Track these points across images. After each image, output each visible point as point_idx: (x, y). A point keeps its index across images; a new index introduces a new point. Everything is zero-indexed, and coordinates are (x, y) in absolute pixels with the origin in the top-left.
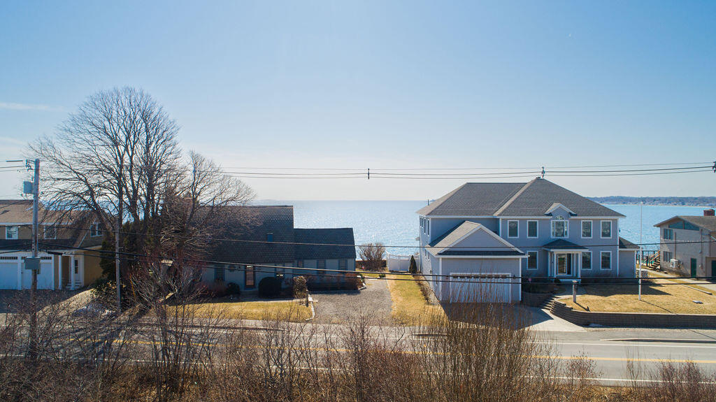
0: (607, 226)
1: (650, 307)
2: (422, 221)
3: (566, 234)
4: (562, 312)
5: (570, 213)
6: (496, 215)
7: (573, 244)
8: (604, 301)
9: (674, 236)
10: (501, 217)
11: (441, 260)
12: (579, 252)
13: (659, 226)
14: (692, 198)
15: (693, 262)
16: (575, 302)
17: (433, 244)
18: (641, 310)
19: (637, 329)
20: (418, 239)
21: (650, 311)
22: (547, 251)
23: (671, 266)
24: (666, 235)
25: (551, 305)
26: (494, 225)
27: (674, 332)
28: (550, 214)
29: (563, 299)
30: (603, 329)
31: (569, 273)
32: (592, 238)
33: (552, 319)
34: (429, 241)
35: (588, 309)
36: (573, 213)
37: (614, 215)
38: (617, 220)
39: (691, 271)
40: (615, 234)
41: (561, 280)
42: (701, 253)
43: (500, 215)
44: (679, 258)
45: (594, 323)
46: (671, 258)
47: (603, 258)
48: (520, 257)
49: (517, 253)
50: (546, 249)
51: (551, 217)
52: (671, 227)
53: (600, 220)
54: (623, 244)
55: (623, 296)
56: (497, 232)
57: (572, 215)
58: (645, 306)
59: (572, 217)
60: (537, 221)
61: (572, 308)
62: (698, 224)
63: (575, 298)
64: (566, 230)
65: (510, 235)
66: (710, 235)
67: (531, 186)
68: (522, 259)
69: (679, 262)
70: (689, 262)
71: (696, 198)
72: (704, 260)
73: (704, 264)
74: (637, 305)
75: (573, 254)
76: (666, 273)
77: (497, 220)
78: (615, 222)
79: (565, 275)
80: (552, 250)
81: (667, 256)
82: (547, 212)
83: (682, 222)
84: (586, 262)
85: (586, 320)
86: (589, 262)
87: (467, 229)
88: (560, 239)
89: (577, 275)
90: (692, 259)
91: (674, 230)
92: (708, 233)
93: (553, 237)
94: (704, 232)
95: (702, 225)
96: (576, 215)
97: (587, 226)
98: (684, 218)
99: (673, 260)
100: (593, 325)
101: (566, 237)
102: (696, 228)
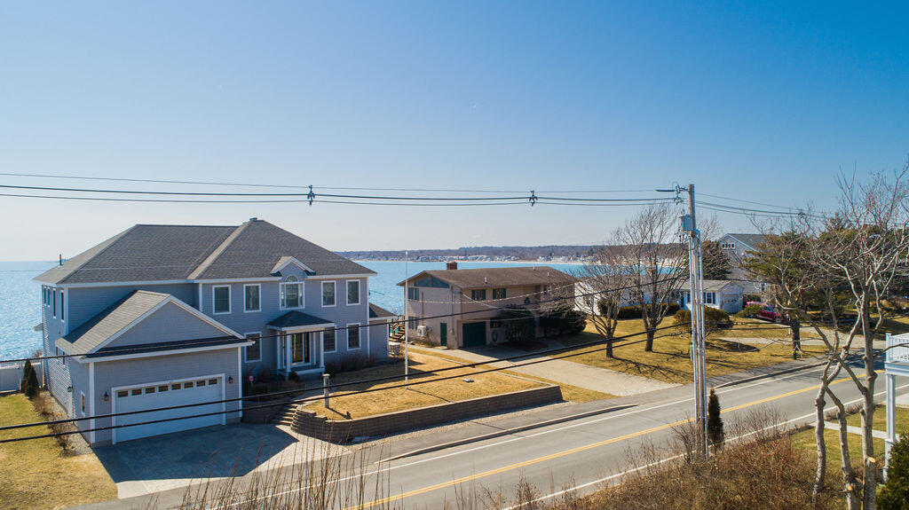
0: (354, 287)
1: (424, 398)
2: (48, 295)
3: (302, 304)
4: (311, 426)
5: (306, 271)
6: (193, 277)
7: (311, 317)
8: (365, 398)
9: (420, 295)
10: (201, 282)
11: (92, 367)
12: (322, 327)
13: (403, 284)
14: (394, 252)
15: (443, 328)
16: (328, 408)
17: (73, 335)
19: (415, 434)
20: (40, 328)
22: (275, 330)
23: (419, 334)
24: (412, 295)
25: (292, 417)
26: (189, 294)
28: (278, 274)
29: (313, 406)
30: (373, 443)
31: (307, 360)
32: (335, 305)
33: (297, 441)
34: (65, 332)
35: (348, 416)
36: (310, 270)
37: (363, 272)
38: (366, 278)
39: (441, 339)
40: (365, 299)
41: (298, 373)
42: (452, 315)
43: (200, 277)
44: (427, 324)
45: (359, 436)
46: (417, 324)
47: (350, 332)
48: (239, 345)
49: (233, 340)
50: (274, 328)
51: (280, 278)
52: (418, 285)
53: (345, 279)
54: (374, 312)
56: (195, 305)
57: (309, 274)
58: (416, 397)
59: (310, 277)
60: (260, 285)
61: (326, 419)
62: (448, 280)
63: (327, 401)
64: (300, 295)
65: (217, 310)
66: (461, 293)
67: (245, 230)
68: (243, 348)
69: (427, 329)
70: (439, 328)
71: (398, 252)
72: (455, 324)
73: (455, 328)
74: (407, 398)
75: (312, 332)
76: (413, 344)
77: (194, 286)
78: (365, 280)
79: (303, 364)
80: (284, 329)
81: (413, 322)
82: (275, 270)
83: (430, 279)
84: (330, 342)
85: (347, 433)
86: (333, 341)
87: (143, 305)
88: (293, 311)
89: (318, 362)
90: (441, 324)
91: (421, 289)
92: (459, 291)
93: (283, 309)
94: (455, 289)
95: (452, 281)
96: (314, 274)
97: (329, 287)
98: (432, 273)
99: (420, 327)
100: (357, 439)
101: (301, 308)
102: (446, 285)
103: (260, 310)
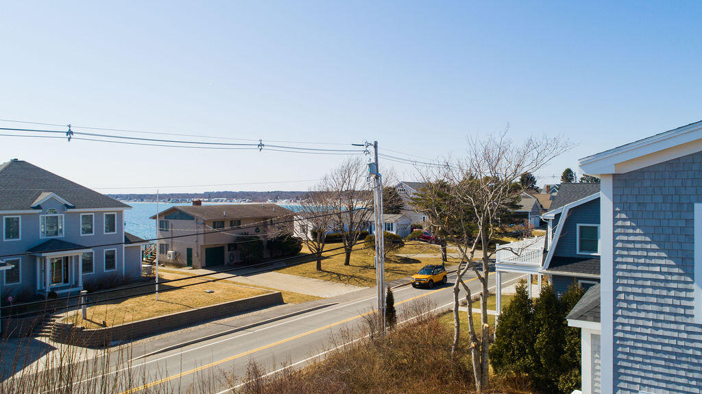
0: (111, 219)
3: (61, 232)
5: (66, 205)
7: (71, 244)
8: (120, 309)
9: (170, 226)
12: (80, 253)
13: (154, 218)
15: (189, 251)
16: (85, 318)
18: (163, 312)
19: (164, 335)
21: (172, 310)
22: (35, 256)
23: (168, 258)
24: (163, 226)
25: (49, 329)
27: (199, 329)
28: (38, 207)
29: (65, 318)
31: (66, 281)
32: (93, 234)
33: (55, 349)
35: (104, 324)
36: (70, 204)
37: (119, 206)
38: (122, 211)
39: (188, 261)
40: (121, 229)
41: (57, 292)
42: (197, 241)
44: (175, 249)
45: (113, 340)
46: (167, 250)
47: (107, 256)
50: (34, 254)
51: (41, 211)
52: (168, 218)
53: (103, 212)
54: (129, 239)
55: (137, 299)
57: (69, 207)
58: (165, 306)
59: (69, 210)
60: (20, 217)
61: (84, 328)
62: (193, 214)
63: (85, 312)
64: (60, 227)
66: (204, 224)
67: (6, 169)
69: (176, 253)
70: (186, 252)
72: (199, 249)
73: (199, 252)
74: (157, 308)
75: (71, 257)
76: (163, 266)
78: (120, 213)
79: (62, 284)
80: (43, 255)
81: (163, 248)
82: (35, 204)
83: (178, 213)
84: (87, 265)
85: (103, 339)
86: (91, 264)
88: (53, 239)
89: (77, 283)
90: (188, 249)
91: (171, 221)
92: (203, 222)
93: (43, 237)
94: (199, 221)
95: (197, 215)
96: (74, 207)
97: (88, 219)
98: (180, 208)
99: (170, 252)
100: (113, 343)
101: (61, 236)
102: (192, 218)
103: (20, 239)
